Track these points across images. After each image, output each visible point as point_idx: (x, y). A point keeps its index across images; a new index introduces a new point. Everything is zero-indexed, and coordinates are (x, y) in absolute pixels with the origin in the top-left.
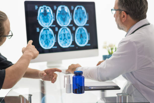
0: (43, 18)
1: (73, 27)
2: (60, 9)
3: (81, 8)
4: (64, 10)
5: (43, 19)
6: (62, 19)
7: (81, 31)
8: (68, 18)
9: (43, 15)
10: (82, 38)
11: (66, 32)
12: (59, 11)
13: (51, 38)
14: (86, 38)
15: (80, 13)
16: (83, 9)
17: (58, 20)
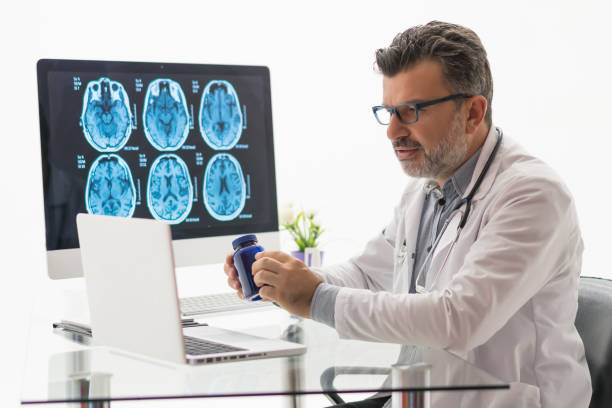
0: (99, 120)
1: (196, 153)
2: (154, 88)
3: (224, 87)
4: (168, 92)
5: (98, 125)
6: (160, 124)
7: (223, 167)
8: (180, 121)
9: (100, 110)
10: (225, 192)
11: (175, 171)
12: (151, 97)
13: (123, 190)
14: (239, 193)
15: (220, 106)
16: (231, 90)
17: (149, 130)
